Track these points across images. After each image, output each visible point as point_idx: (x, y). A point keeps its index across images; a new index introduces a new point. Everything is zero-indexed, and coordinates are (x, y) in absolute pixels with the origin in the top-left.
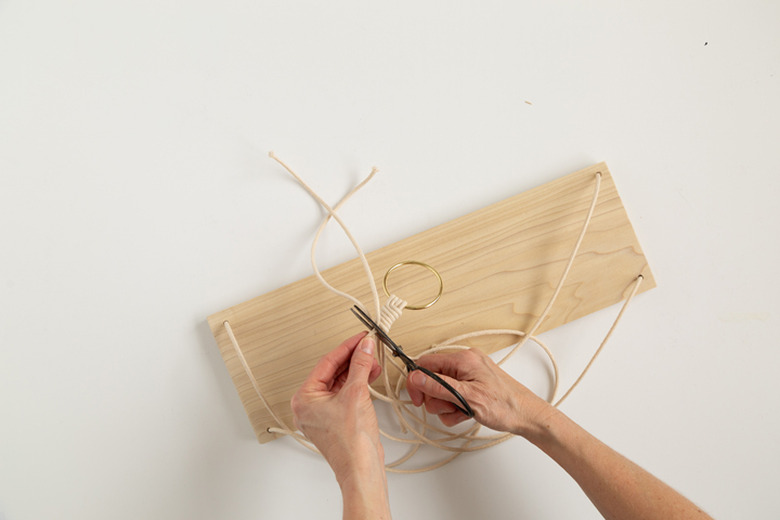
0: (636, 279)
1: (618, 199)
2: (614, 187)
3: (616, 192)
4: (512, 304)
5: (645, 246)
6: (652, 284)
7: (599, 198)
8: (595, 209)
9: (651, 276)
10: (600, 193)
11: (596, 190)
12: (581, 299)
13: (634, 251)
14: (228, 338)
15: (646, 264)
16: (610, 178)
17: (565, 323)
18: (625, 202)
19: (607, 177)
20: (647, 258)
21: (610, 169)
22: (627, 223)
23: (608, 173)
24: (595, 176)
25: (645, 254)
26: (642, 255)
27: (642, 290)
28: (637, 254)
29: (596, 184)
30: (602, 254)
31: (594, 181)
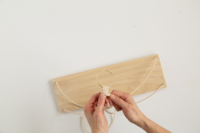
0: (162, 85)
1: (160, 64)
2: (159, 61)
3: (160, 62)
4: (129, 87)
5: (165, 77)
6: (166, 87)
7: (156, 63)
8: (155, 65)
9: (166, 85)
10: (157, 61)
11: (155, 61)
12: (147, 88)
13: (162, 77)
14: (57, 85)
15: (165, 81)
16: (159, 58)
17: (142, 93)
18: (162, 65)
19: (158, 58)
20: (165, 80)
21: (159, 56)
22: (162, 70)
23: (159, 57)
24: (155, 57)
25: (165, 79)
26: (164, 79)
27: (163, 88)
28: (163, 78)
29: (155, 59)
30: (154, 77)
31: (155, 58)
